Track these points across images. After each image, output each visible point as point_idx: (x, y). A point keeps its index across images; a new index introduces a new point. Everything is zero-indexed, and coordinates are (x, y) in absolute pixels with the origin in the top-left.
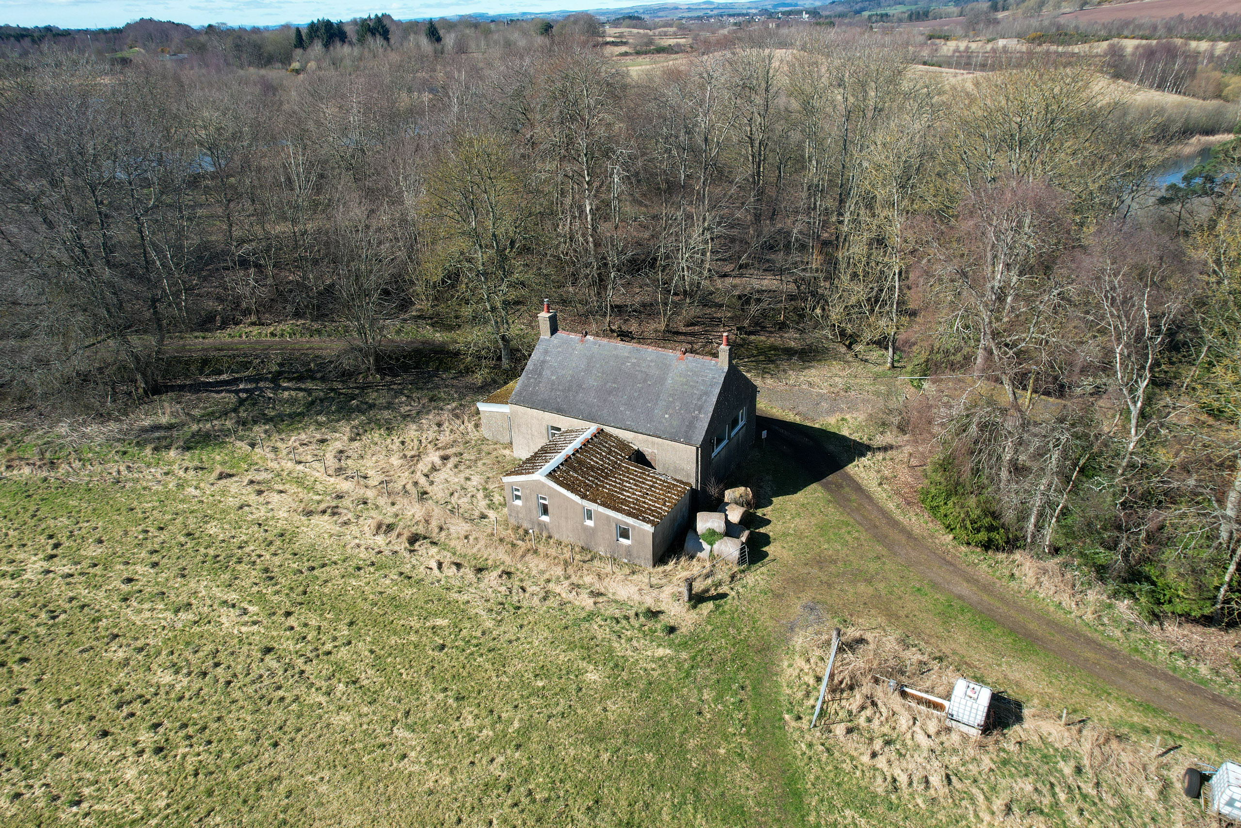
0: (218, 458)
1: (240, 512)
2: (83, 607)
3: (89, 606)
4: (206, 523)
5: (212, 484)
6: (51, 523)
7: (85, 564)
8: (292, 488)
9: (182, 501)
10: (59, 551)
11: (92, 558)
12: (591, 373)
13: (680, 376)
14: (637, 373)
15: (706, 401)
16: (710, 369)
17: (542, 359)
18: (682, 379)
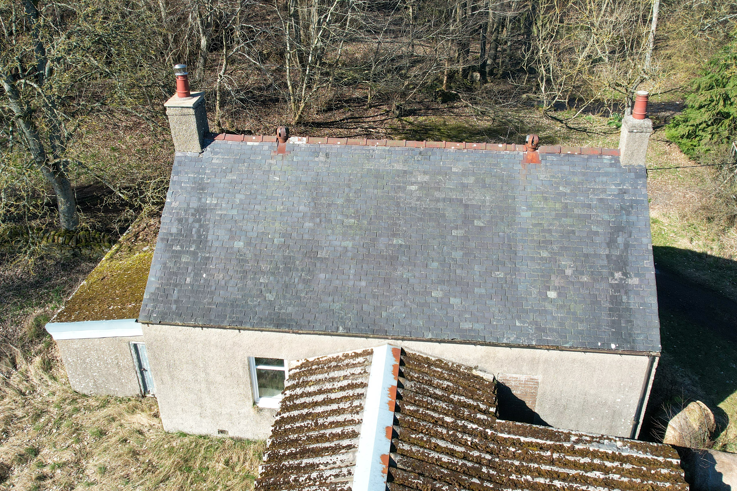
12: (329, 221)
13: (546, 199)
14: (440, 205)
15: (627, 246)
16: (606, 174)
17: (194, 204)
18: (551, 204)
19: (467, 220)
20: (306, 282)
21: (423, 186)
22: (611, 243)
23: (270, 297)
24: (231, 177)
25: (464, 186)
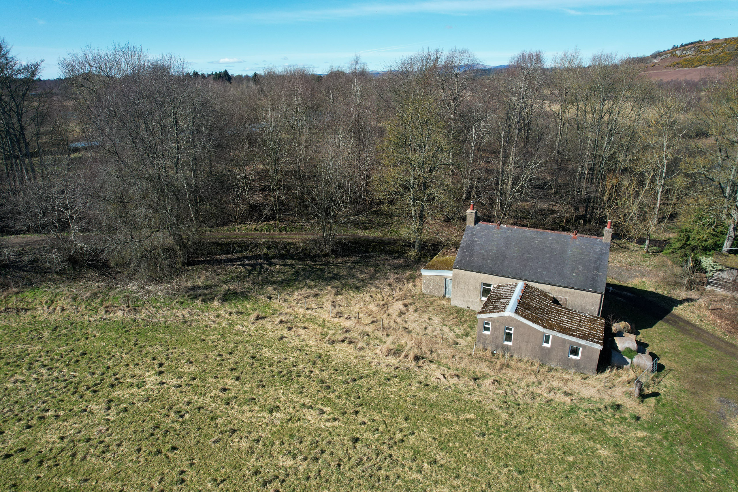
0: (248, 306)
1: (281, 341)
2: (199, 409)
3: (203, 408)
4: (261, 349)
5: (253, 323)
6: (150, 349)
7: (186, 378)
8: (311, 326)
9: (236, 334)
10: (163, 369)
11: (189, 374)
12: (510, 248)
13: (577, 249)
14: (544, 247)
15: (600, 264)
16: (597, 244)
17: (471, 239)
18: (578, 251)
19: (552, 252)
20: (501, 263)
21: (539, 242)
22: (595, 263)
23: (491, 266)
24: (482, 233)
25: (552, 243)
